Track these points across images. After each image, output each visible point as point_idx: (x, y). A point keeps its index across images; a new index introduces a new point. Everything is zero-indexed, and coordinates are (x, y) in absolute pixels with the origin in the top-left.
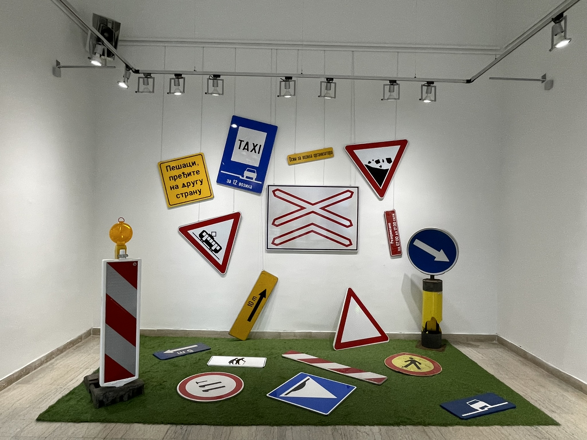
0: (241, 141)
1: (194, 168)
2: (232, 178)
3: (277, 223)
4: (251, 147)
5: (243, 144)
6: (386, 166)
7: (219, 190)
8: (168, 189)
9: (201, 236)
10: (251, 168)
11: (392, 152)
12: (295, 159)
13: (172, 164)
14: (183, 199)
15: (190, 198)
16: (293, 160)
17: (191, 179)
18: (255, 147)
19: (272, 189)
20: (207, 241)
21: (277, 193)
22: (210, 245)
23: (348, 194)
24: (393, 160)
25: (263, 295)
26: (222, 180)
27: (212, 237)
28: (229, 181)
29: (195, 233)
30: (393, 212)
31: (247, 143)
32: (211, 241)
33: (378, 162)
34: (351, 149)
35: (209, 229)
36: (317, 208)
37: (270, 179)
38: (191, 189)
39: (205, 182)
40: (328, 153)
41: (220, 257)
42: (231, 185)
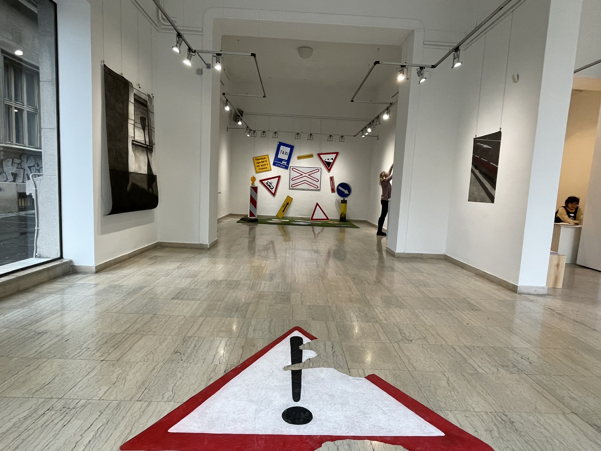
0: (281, 151)
1: (265, 160)
2: (278, 163)
3: (293, 179)
4: (285, 153)
5: (282, 152)
6: (331, 161)
7: (273, 167)
8: (256, 167)
9: (267, 183)
10: (284, 160)
11: (333, 156)
12: (300, 158)
13: (257, 158)
14: (261, 170)
15: (263, 170)
16: (299, 158)
17: (264, 163)
18: (286, 153)
19: (291, 168)
20: (269, 185)
21: (293, 169)
22: (270, 187)
23: (318, 170)
24: (333, 159)
25: (288, 204)
26: (274, 164)
27: (271, 184)
28: (277, 165)
29: (265, 182)
30: (333, 177)
31: (283, 152)
32: (270, 185)
33: (328, 159)
34: (319, 155)
35: (270, 181)
36: (307, 175)
37: (291, 164)
38: (264, 167)
39: (269, 164)
40: (311, 156)
41: (273, 191)
42: (278, 166)
